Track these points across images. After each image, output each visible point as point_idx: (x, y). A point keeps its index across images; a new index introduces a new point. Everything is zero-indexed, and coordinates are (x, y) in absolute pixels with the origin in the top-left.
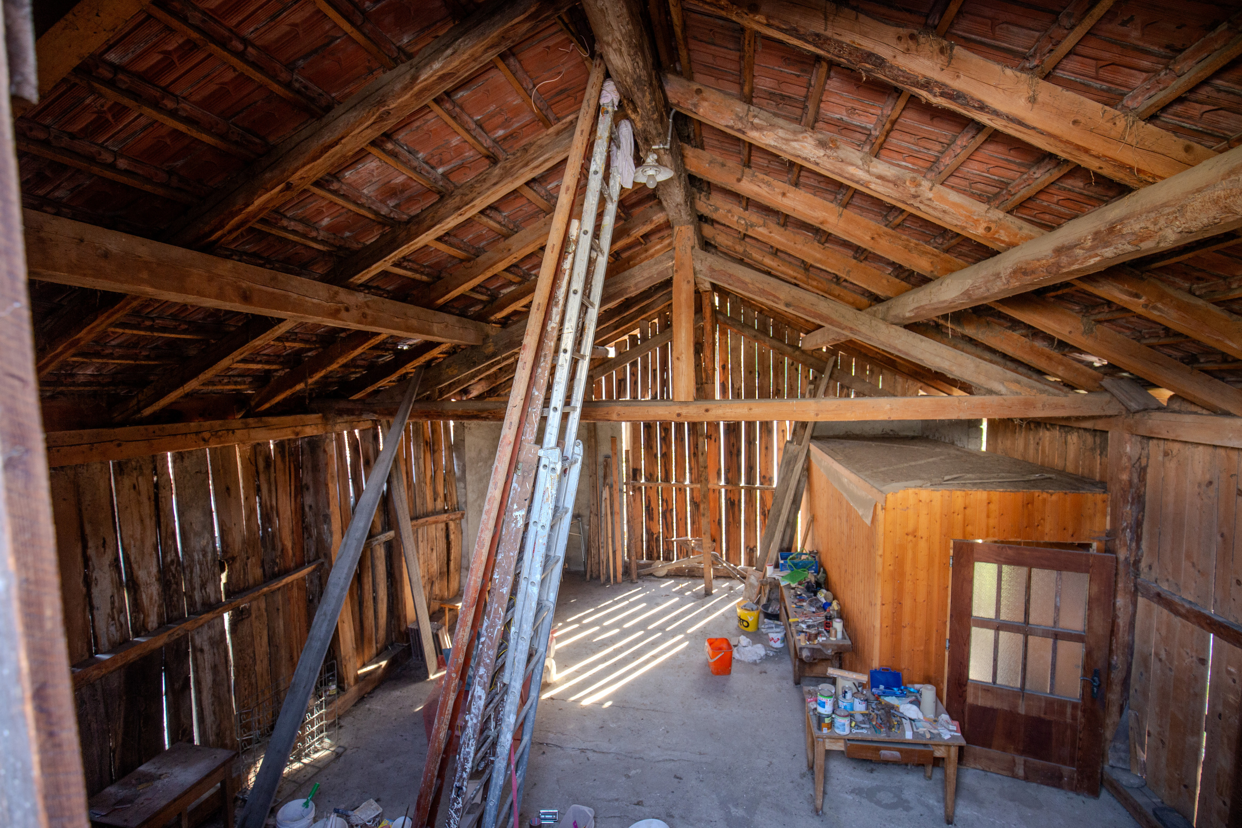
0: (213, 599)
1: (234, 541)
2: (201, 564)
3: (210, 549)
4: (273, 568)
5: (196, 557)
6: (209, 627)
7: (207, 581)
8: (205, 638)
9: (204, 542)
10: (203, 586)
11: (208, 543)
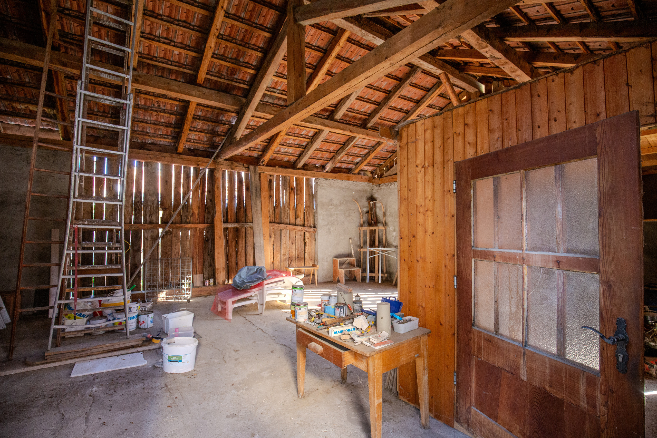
0: (154, 221)
1: (167, 202)
2: (151, 207)
3: (156, 202)
4: (186, 219)
5: (149, 203)
6: (152, 232)
7: (153, 214)
8: (149, 235)
9: (153, 199)
10: (151, 215)
11: (155, 199)
